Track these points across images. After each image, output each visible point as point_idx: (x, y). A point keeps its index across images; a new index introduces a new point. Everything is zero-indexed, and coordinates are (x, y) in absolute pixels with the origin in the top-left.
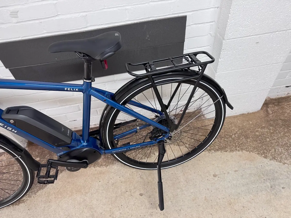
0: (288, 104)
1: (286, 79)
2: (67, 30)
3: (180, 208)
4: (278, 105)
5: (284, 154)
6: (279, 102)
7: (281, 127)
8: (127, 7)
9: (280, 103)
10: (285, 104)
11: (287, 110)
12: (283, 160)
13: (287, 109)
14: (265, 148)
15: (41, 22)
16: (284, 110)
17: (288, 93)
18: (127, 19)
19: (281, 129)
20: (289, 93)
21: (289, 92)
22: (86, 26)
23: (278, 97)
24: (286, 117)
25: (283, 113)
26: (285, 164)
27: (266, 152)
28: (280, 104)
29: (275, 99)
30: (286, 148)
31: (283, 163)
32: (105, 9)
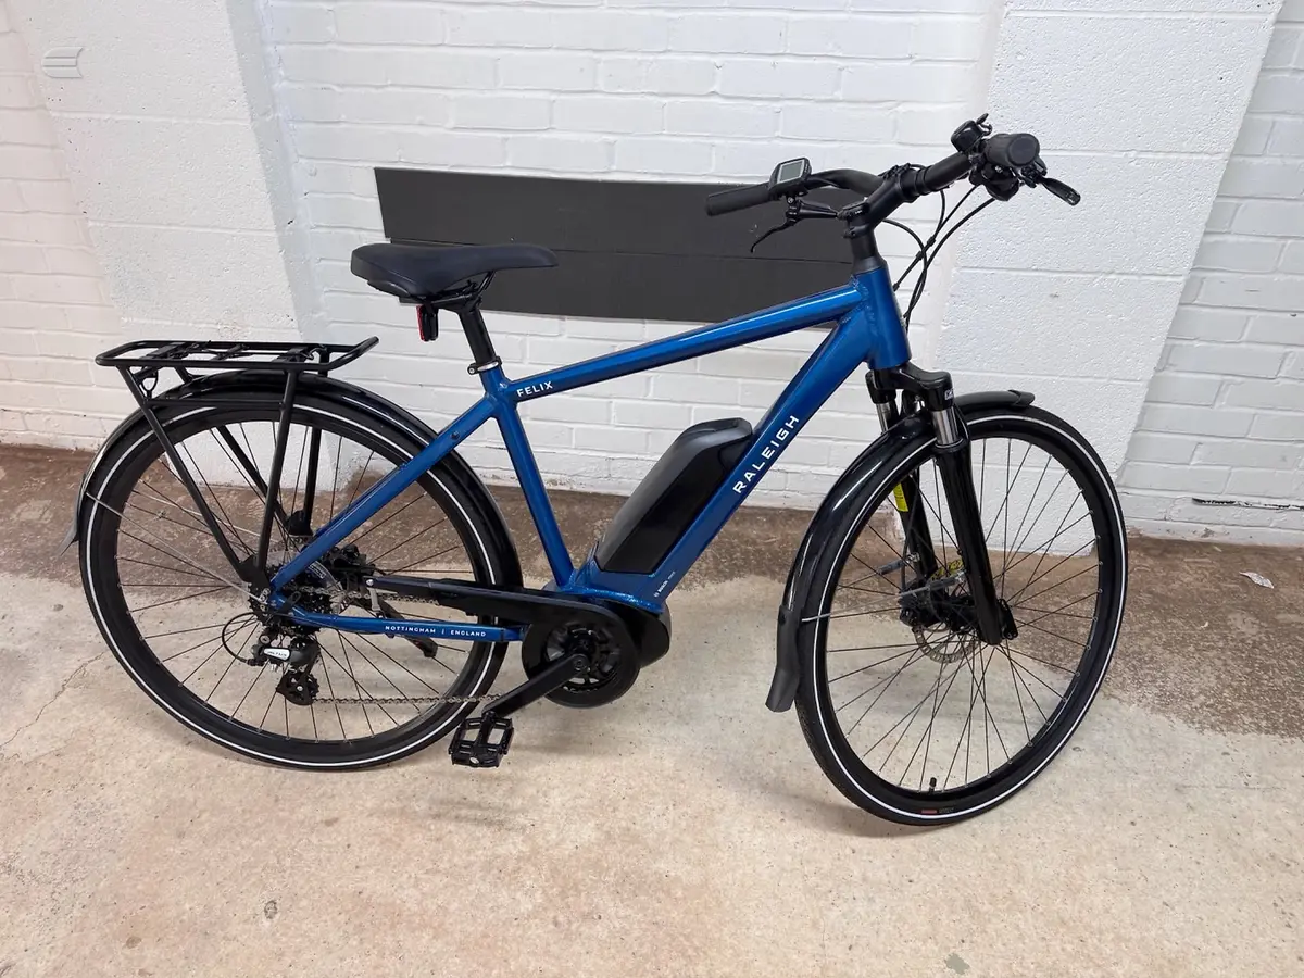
0: (1196, 562)
1: (1191, 470)
2: (558, 169)
3: (731, 715)
4: (1161, 556)
5: (1120, 676)
6: (1166, 550)
7: (1143, 611)
8: (716, 142)
9: (1170, 552)
10: (1186, 560)
11: (1184, 574)
12: (1111, 687)
13: (1188, 573)
14: (1064, 648)
15: (507, 139)
16: (1175, 574)
17: (1208, 533)
18: (712, 170)
19: (1142, 615)
20: (1212, 532)
21: (1210, 528)
22: (605, 170)
23: (1169, 536)
24: (1171, 591)
25: (1167, 581)
26: (1112, 699)
27: (1062, 656)
28: (1169, 556)
29: (1157, 542)
30: (1134, 662)
31: (1105, 695)
32: (661, 134)
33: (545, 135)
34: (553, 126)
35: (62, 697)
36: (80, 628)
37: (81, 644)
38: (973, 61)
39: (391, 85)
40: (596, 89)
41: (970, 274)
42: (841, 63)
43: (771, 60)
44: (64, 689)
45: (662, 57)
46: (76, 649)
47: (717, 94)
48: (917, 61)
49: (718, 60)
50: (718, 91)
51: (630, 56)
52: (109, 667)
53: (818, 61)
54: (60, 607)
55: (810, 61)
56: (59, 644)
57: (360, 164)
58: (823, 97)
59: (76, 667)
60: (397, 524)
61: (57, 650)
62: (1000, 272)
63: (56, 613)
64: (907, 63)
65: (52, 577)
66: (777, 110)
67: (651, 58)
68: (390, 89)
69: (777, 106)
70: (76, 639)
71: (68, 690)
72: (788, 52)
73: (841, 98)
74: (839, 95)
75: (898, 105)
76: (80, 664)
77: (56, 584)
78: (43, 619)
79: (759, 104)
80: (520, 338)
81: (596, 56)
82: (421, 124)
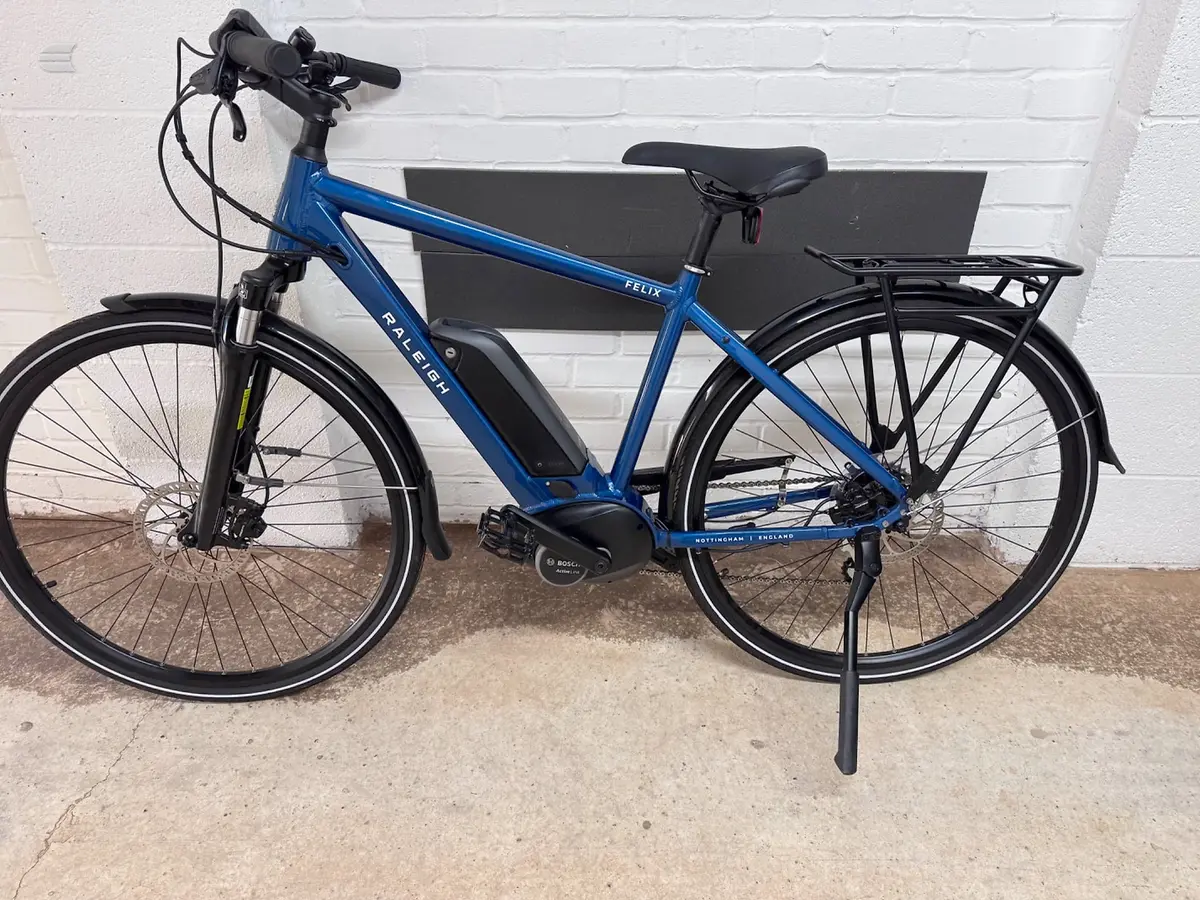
3: (904, 810)
8: (817, 122)
32: (752, 116)
33: (613, 122)
34: (624, 110)
35: (47, 858)
36: (59, 754)
37: (63, 777)
38: (1124, 20)
39: (428, 67)
40: (679, 64)
41: (1118, 263)
42: (972, 26)
43: (890, 24)
44: (48, 846)
45: (762, 24)
46: (58, 786)
47: (824, 67)
48: (1061, 21)
49: (827, 26)
50: (824, 62)
51: (724, 25)
52: (104, 808)
53: (946, 24)
54: (29, 725)
55: (934, 25)
56: (33, 780)
57: (386, 165)
58: (948, 66)
59: (59, 813)
60: (428, 582)
61: (32, 788)
62: (1151, 260)
63: (24, 734)
64: (1048, 24)
65: (14, 684)
66: (890, 83)
67: (748, 26)
68: (426, 73)
69: (893, 78)
70: (55, 769)
71: (53, 846)
72: (911, 13)
73: (968, 67)
74: (966, 63)
75: (1032, 73)
76: (64, 806)
77: (20, 692)
78: (7, 745)
79: (870, 76)
80: (567, 358)
81: (682, 25)
82: (464, 114)
